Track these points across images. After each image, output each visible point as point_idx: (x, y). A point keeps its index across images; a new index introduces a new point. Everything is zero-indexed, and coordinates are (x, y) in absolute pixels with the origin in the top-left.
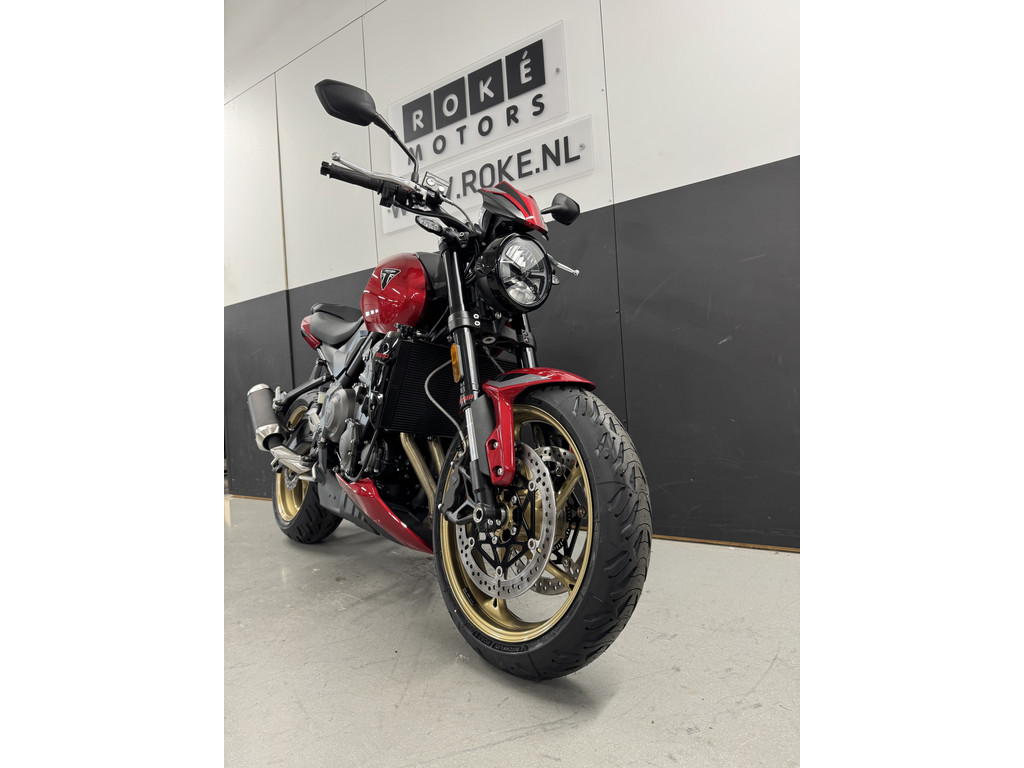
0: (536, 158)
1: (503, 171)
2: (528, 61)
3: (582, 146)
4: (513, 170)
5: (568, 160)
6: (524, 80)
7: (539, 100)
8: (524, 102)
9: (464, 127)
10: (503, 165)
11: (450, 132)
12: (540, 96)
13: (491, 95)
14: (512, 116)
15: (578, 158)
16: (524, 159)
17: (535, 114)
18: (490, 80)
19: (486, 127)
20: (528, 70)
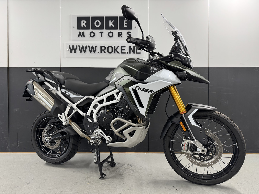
0: (127, 50)
1: (116, 50)
2: (127, 21)
4: (119, 50)
5: (137, 53)
6: (125, 26)
7: (129, 33)
8: (125, 32)
9: (103, 32)
10: (116, 48)
11: (97, 32)
13: (113, 26)
14: (120, 35)
15: (140, 53)
16: (123, 48)
18: (113, 21)
19: (110, 35)
20: (126, 23)
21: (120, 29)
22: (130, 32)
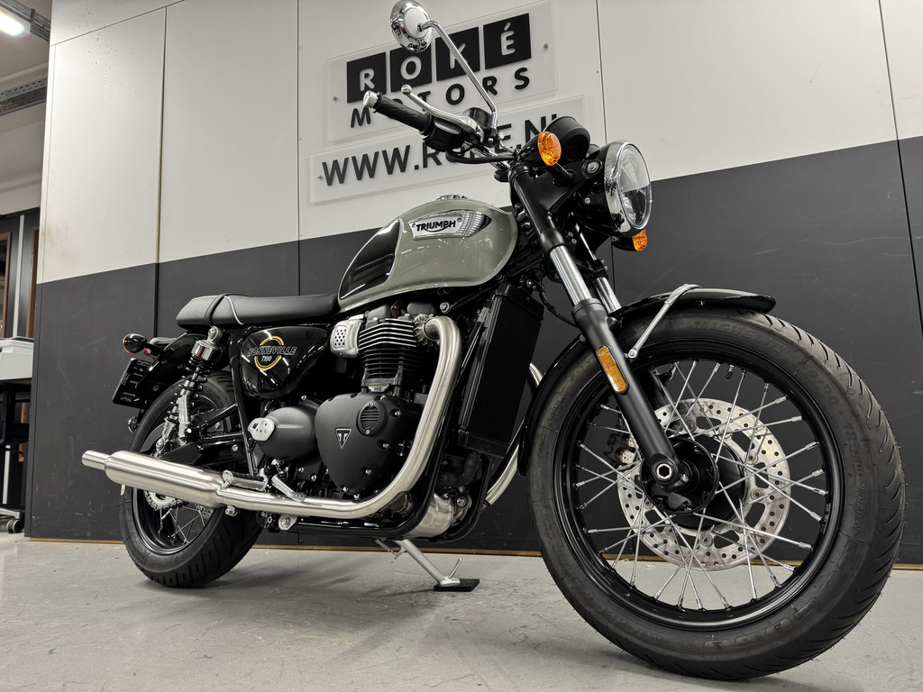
0: (517, 134)
2: (511, 33)
6: (505, 52)
7: (522, 74)
8: (505, 75)
9: (429, 93)
14: (490, 85)
17: (518, 87)
18: (464, 46)
19: (455, 95)
20: (511, 42)
21: (488, 67)
22: (525, 70)
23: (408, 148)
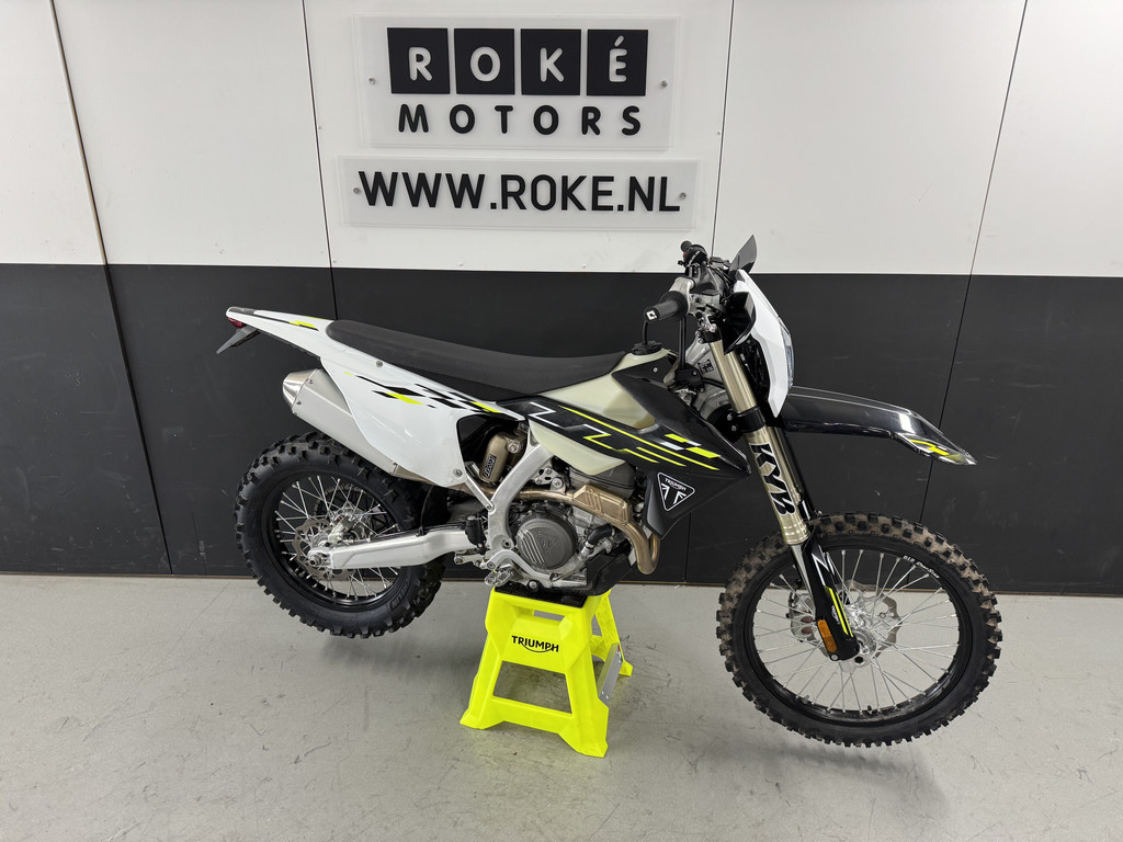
0: (620, 193)
1: (568, 192)
2: (622, 53)
3: (683, 195)
4: (584, 193)
5: (663, 208)
6: (614, 78)
7: (633, 115)
8: (611, 108)
9: (510, 108)
10: (570, 183)
11: (484, 105)
12: (635, 109)
13: (560, 77)
14: (590, 121)
15: (676, 209)
16: (603, 186)
17: (626, 132)
18: (558, 54)
19: (546, 121)
20: (622, 65)
21: (590, 92)
23: (482, 178)
